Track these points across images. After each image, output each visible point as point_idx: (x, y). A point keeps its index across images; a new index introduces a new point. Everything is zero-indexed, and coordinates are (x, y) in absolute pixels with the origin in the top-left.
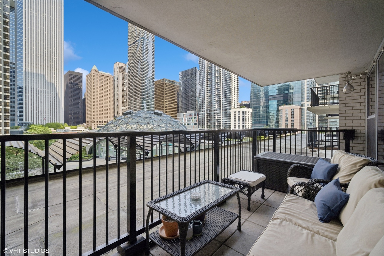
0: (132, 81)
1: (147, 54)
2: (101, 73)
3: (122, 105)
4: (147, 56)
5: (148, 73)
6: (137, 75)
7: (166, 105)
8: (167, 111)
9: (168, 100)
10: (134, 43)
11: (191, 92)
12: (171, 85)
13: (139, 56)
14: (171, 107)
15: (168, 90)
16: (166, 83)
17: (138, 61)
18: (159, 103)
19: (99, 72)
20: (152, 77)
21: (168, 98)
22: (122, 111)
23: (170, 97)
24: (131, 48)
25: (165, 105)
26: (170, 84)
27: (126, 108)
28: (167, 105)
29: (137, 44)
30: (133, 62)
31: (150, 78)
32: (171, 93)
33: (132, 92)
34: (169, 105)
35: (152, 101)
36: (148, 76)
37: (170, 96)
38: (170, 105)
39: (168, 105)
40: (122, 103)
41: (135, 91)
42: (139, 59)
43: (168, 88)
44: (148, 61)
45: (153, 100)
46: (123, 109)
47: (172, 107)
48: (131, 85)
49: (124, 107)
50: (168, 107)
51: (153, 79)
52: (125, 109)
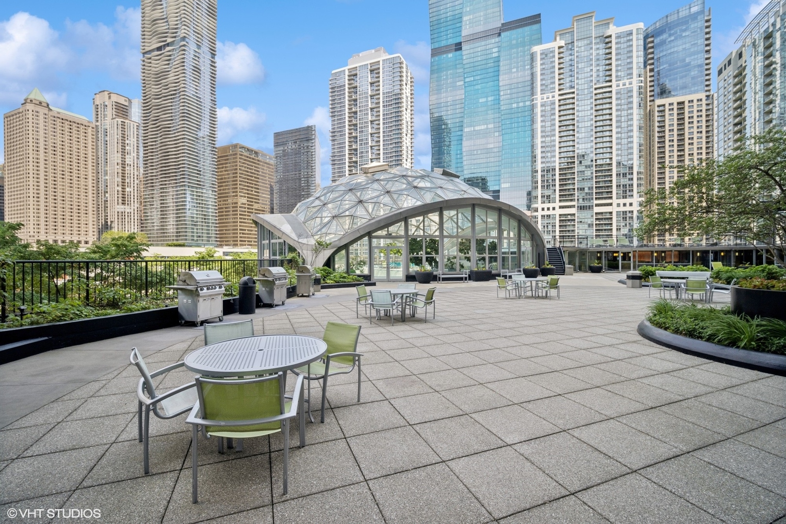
0: (155, 141)
1: (197, 80)
2: (59, 113)
3: (120, 201)
4: (197, 84)
5: (200, 126)
6: (169, 127)
7: (242, 204)
8: (244, 219)
9: (248, 194)
10: (159, 49)
11: (302, 179)
12: (253, 159)
13: (176, 83)
14: (254, 211)
15: (247, 172)
16: (241, 155)
17: (171, 95)
18: (225, 201)
19: (50, 110)
20: (210, 136)
21: (248, 190)
22: (120, 214)
23: (252, 187)
24: (150, 58)
25: (239, 205)
26: (250, 158)
27: (132, 207)
28: (245, 204)
29: (169, 51)
30: (158, 96)
31: (203, 138)
32: (253, 179)
33: (156, 169)
34: (248, 205)
35: (210, 192)
36: (201, 134)
37: (252, 184)
38: (252, 205)
39: (246, 206)
40: (120, 196)
41: (165, 167)
42: (175, 90)
43: (246, 165)
44: (200, 98)
45: (213, 191)
46: (123, 210)
47: (256, 210)
48: (152, 152)
49: (126, 206)
50: (248, 208)
51: (212, 140)
52: (128, 210)
